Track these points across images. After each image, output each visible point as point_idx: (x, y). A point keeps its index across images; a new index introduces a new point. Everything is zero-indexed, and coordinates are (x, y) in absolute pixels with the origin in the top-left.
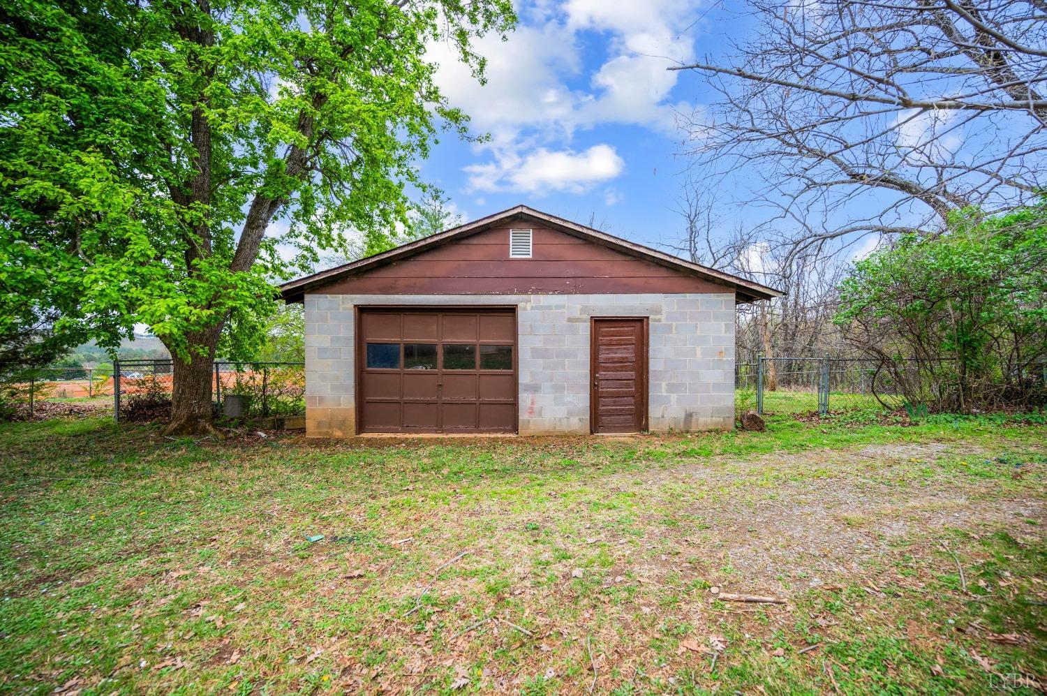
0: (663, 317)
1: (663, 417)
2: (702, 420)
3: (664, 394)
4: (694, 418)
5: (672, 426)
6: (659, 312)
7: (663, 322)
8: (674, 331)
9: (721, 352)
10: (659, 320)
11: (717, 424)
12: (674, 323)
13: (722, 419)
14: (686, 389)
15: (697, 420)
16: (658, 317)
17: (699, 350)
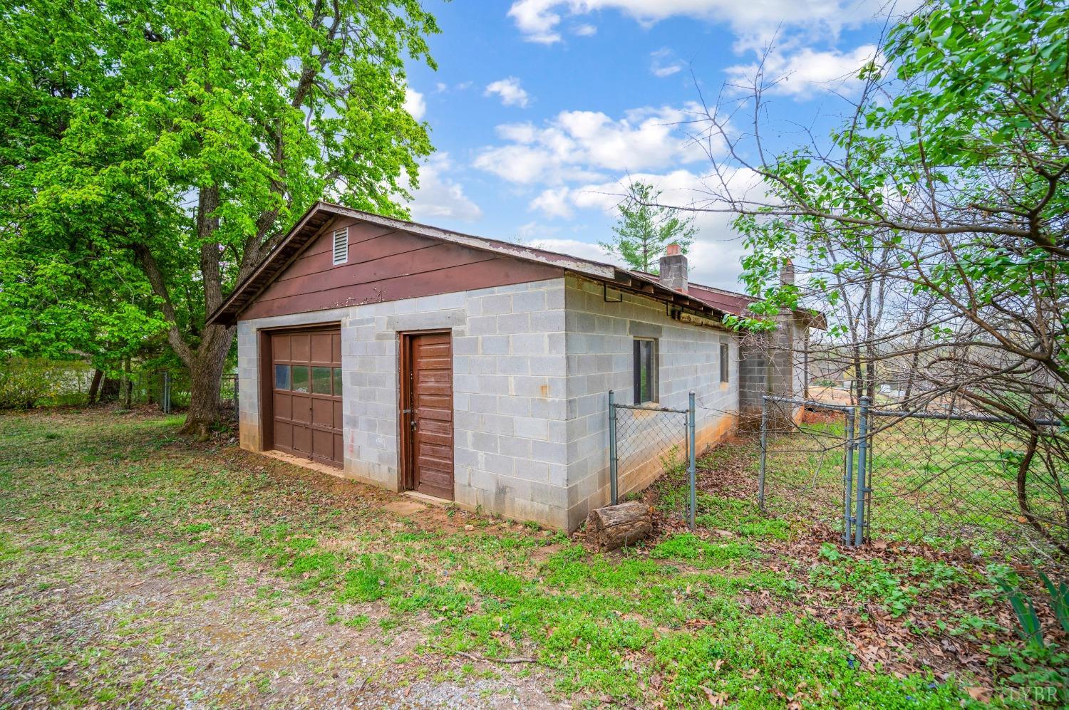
0: (466, 327)
1: (469, 485)
2: (520, 502)
3: (471, 449)
4: (508, 495)
5: (481, 503)
6: (461, 321)
7: (468, 335)
8: (481, 351)
9: (543, 388)
10: (462, 333)
11: (540, 514)
12: (480, 337)
13: (547, 508)
14: (496, 445)
15: (513, 500)
16: (461, 328)
17: (512, 380)
